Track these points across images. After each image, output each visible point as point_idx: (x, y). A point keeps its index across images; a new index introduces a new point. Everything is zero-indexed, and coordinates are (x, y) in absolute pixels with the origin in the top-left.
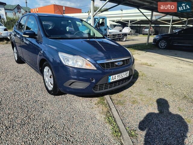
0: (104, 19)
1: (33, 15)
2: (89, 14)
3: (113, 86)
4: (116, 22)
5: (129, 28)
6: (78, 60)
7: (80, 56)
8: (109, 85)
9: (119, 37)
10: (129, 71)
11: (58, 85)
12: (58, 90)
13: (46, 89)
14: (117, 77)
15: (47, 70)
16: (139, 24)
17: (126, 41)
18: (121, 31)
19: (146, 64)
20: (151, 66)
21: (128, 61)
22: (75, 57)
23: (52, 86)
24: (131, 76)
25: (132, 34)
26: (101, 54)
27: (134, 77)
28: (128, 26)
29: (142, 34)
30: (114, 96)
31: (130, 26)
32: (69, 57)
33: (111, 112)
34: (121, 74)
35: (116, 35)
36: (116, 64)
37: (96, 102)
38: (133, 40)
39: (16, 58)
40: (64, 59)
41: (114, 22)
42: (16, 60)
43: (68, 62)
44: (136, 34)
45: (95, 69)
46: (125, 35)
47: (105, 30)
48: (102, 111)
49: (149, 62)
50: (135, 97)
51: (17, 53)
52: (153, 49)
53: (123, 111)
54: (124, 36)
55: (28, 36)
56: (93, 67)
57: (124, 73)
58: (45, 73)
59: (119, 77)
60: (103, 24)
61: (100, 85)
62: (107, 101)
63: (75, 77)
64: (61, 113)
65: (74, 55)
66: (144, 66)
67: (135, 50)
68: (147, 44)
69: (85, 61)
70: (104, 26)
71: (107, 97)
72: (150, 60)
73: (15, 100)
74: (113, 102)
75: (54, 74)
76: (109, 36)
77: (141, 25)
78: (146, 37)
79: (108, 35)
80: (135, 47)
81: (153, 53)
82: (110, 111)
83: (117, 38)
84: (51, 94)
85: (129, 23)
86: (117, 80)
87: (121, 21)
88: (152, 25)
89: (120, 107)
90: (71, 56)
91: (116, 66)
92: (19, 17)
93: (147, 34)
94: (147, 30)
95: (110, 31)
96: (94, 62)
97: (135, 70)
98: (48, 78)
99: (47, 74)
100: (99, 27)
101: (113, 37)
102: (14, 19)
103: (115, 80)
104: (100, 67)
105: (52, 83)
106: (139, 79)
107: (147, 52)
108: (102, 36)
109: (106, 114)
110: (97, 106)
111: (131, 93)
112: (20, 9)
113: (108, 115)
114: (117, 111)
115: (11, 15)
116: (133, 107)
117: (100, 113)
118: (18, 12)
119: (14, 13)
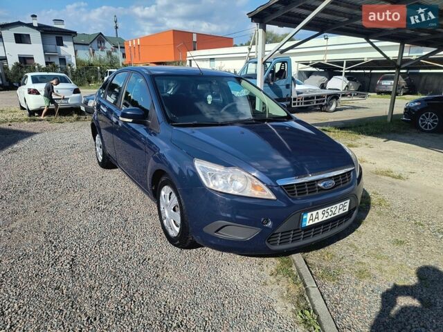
0: (286, 62)
2: (250, 49)
3: (312, 233)
4: (311, 66)
5: (343, 77)
6: (235, 178)
8: (303, 233)
9: (320, 101)
11: (191, 229)
12: (191, 239)
14: (321, 216)
15: (168, 195)
16: (367, 70)
18: (323, 87)
19: (388, 173)
20: (400, 177)
22: (230, 170)
23: (178, 230)
24: (354, 209)
25: (351, 95)
27: (362, 207)
28: (341, 74)
29: (374, 92)
30: (314, 256)
31: (346, 74)
32: (216, 171)
33: (307, 298)
34: (330, 208)
35: (313, 98)
36: (319, 185)
37: (273, 268)
38: (354, 108)
39: (101, 158)
41: (308, 66)
42: (100, 161)
43: (214, 181)
44: (361, 94)
45: (273, 197)
46: (335, 97)
47: (288, 86)
48: (286, 292)
49: (397, 169)
50: (364, 261)
51: (103, 147)
52: (404, 133)
53: (336, 296)
54: (332, 99)
55: (131, 120)
56: (268, 194)
57: (338, 205)
58: (162, 199)
59: (326, 214)
61: (282, 233)
62: (298, 270)
63: (229, 215)
64: (198, 293)
66: (383, 177)
67: (359, 134)
68: (389, 120)
70: (284, 78)
71: (297, 258)
72: (399, 163)
74: (311, 272)
75: (183, 204)
77: (373, 71)
78: (387, 100)
79: (295, 99)
80: (360, 126)
81: (405, 144)
82: (306, 296)
83: (315, 104)
84: (175, 245)
85: (344, 68)
86: (320, 220)
87: (325, 62)
88: (401, 71)
89: (330, 286)
91: (319, 190)
92: (100, 59)
93: (389, 93)
94: (389, 84)
95: (298, 87)
97: (364, 190)
98: (169, 211)
99: (168, 201)
101: (305, 103)
103: (317, 221)
105: (179, 222)
106: (372, 214)
107: (389, 139)
109: (297, 303)
110: (274, 280)
111: (353, 249)
112: (104, 42)
113: (302, 304)
114: (322, 296)
115: (85, 55)
116: (360, 288)
117: (282, 297)
118: (99, 48)
119: (91, 51)
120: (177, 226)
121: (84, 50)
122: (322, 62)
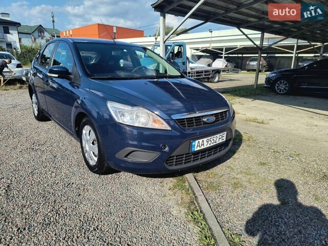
0: (182, 46)
1: (65, 41)
2: (156, 39)
3: (200, 157)
4: (201, 51)
5: (223, 60)
6: (140, 114)
7: (143, 107)
8: (192, 156)
9: (208, 75)
10: (225, 133)
11: (106, 156)
12: (107, 165)
13: (85, 164)
14: (205, 143)
15: (88, 132)
16: (240, 54)
17: (218, 82)
18: (209, 65)
19: (255, 120)
20: (262, 123)
21: (224, 115)
22: (135, 108)
23: (96, 159)
24: (230, 140)
25: (229, 71)
26: (178, 104)
27: (234, 142)
28: (221, 57)
29: (245, 70)
30: (201, 175)
31: (225, 57)
32: (124, 109)
33: (196, 203)
34: (212, 137)
35: (202, 72)
36: (203, 120)
37: (171, 185)
38: (231, 80)
39: (36, 113)
40: (115, 112)
41: (198, 51)
42: (36, 115)
43: (122, 118)
44: (235, 70)
45: (169, 128)
46: (218, 71)
47: (184, 63)
48: (180, 201)
49: (260, 118)
50: (238, 177)
51: (38, 103)
52: (266, 95)
53: (218, 200)
54: (216, 73)
55: (57, 76)
56: (165, 126)
57: (218, 135)
58: (84, 137)
59: (210, 142)
60: (179, 54)
61: (177, 156)
62: (189, 184)
63: (135, 143)
64: (112, 205)
65: (133, 105)
66: (251, 123)
67: (235, 96)
68: (255, 87)
69: (151, 116)
70: (181, 57)
71: (189, 176)
72: (262, 114)
73: (33, 182)
74: (199, 185)
75: (99, 137)
76: (190, 75)
77: (244, 55)
78: (253, 75)
79: (189, 73)
80: (235, 91)
81: (267, 102)
82: (195, 202)
83: (204, 76)
84: (95, 172)
85: (224, 53)
86: (205, 147)
87: (210, 49)
88: (262, 55)
89: (212, 195)
90: (127, 108)
91: (203, 124)
92: (40, 45)
93: (254, 70)
94: (254, 64)
95: (191, 65)
96: (166, 117)
97: (236, 131)
98: (88, 145)
99: (88, 137)
100: (172, 59)
101: (197, 76)
102: (34, 49)
103: (202, 147)
104: (176, 125)
105: (97, 153)
106: (243, 146)
107: (255, 99)
108: (180, 74)
109: (188, 207)
110: (172, 193)
111: (230, 169)
112: (43, 32)
113: (192, 208)
114: (207, 201)
115: (27, 42)
116: (235, 195)
117: (178, 204)
118: (39, 36)
119: (33, 39)
120: (96, 156)
121: (27, 38)
122: (208, 48)
